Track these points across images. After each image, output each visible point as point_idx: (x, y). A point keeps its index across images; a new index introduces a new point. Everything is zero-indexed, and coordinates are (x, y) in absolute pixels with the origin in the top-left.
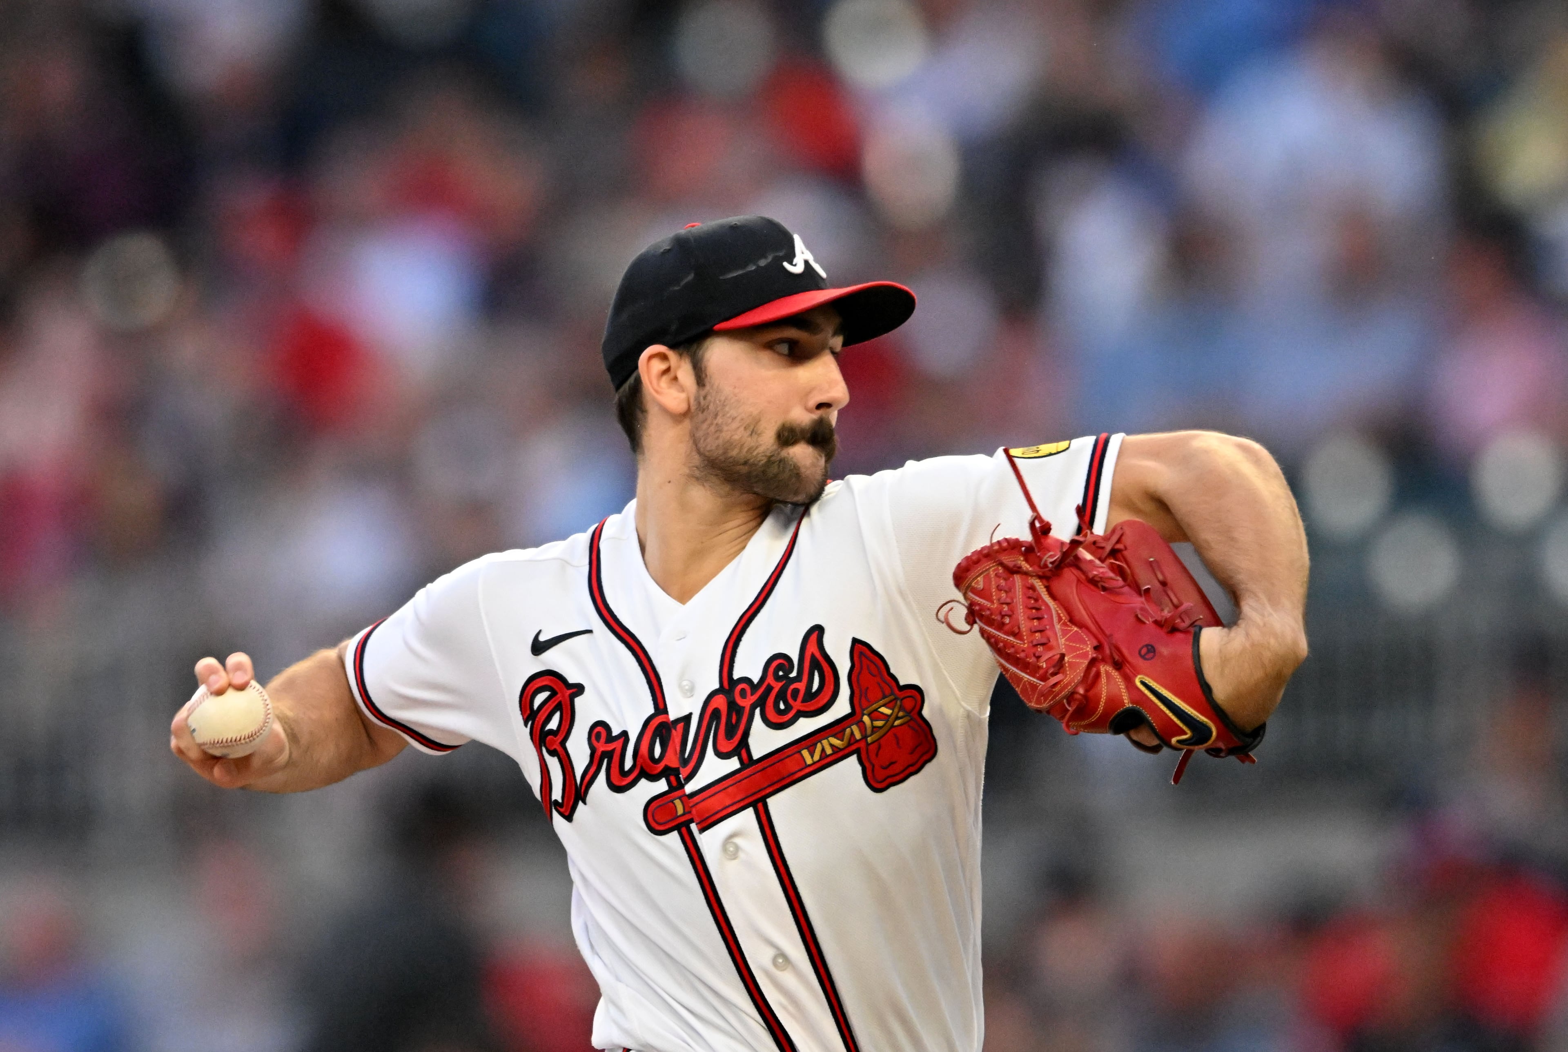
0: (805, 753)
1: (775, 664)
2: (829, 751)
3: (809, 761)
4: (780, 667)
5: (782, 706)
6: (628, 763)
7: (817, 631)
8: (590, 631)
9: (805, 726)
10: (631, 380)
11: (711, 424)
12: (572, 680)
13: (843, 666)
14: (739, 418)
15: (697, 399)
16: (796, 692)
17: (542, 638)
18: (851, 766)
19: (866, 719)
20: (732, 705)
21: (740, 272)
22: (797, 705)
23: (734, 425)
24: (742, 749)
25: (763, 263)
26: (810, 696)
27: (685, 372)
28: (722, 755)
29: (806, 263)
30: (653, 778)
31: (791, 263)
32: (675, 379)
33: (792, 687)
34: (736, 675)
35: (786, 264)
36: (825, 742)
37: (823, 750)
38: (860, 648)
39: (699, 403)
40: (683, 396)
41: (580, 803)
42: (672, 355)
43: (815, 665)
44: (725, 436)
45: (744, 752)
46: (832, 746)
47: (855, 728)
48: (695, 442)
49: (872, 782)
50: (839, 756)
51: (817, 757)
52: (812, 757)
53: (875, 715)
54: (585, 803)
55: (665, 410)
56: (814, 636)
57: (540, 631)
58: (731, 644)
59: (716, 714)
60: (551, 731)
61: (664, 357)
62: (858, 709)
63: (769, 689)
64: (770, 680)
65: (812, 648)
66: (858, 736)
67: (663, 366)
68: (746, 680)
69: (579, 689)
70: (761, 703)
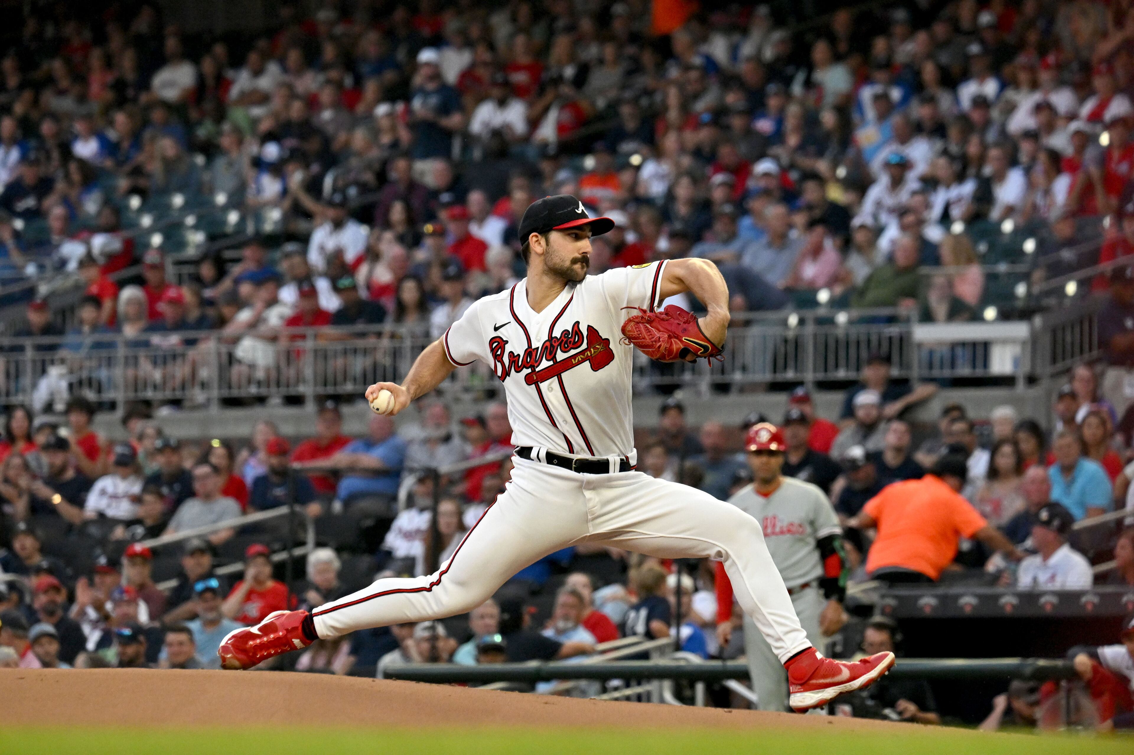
0: (573, 360)
1: (564, 333)
2: (580, 359)
3: (574, 363)
4: (566, 334)
5: (566, 346)
6: (520, 364)
7: (577, 323)
8: (510, 322)
9: (573, 352)
10: (527, 243)
11: (550, 257)
12: (505, 339)
13: (585, 333)
14: (559, 256)
15: (546, 250)
16: (570, 342)
17: (497, 326)
18: (587, 364)
19: (592, 350)
20: (551, 345)
21: (562, 212)
22: (571, 346)
23: (557, 258)
24: (554, 358)
25: (569, 209)
26: (575, 343)
27: (543, 242)
28: (547, 360)
29: (582, 210)
30: (527, 368)
31: (578, 210)
32: (540, 243)
33: (569, 340)
34: (553, 336)
35: (576, 210)
36: (579, 357)
37: (578, 359)
38: (590, 328)
39: (547, 251)
40: (542, 248)
41: (507, 377)
42: (540, 236)
43: (576, 333)
44: (554, 261)
45: (554, 359)
46: (581, 358)
47: (588, 352)
48: (546, 264)
49: (593, 368)
50: (583, 361)
51: (576, 361)
52: (575, 361)
53: (595, 348)
54: (509, 376)
55: (536, 253)
56: (577, 325)
57: (496, 324)
58: (552, 327)
59: (547, 347)
60: (498, 354)
61: (537, 236)
62: (589, 347)
63: (563, 340)
64: (563, 338)
65: (576, 328)
66: (589, 355)
67: (536, 239)
68: (556, 337)
69: (507, 342)
70: (560, 345)
